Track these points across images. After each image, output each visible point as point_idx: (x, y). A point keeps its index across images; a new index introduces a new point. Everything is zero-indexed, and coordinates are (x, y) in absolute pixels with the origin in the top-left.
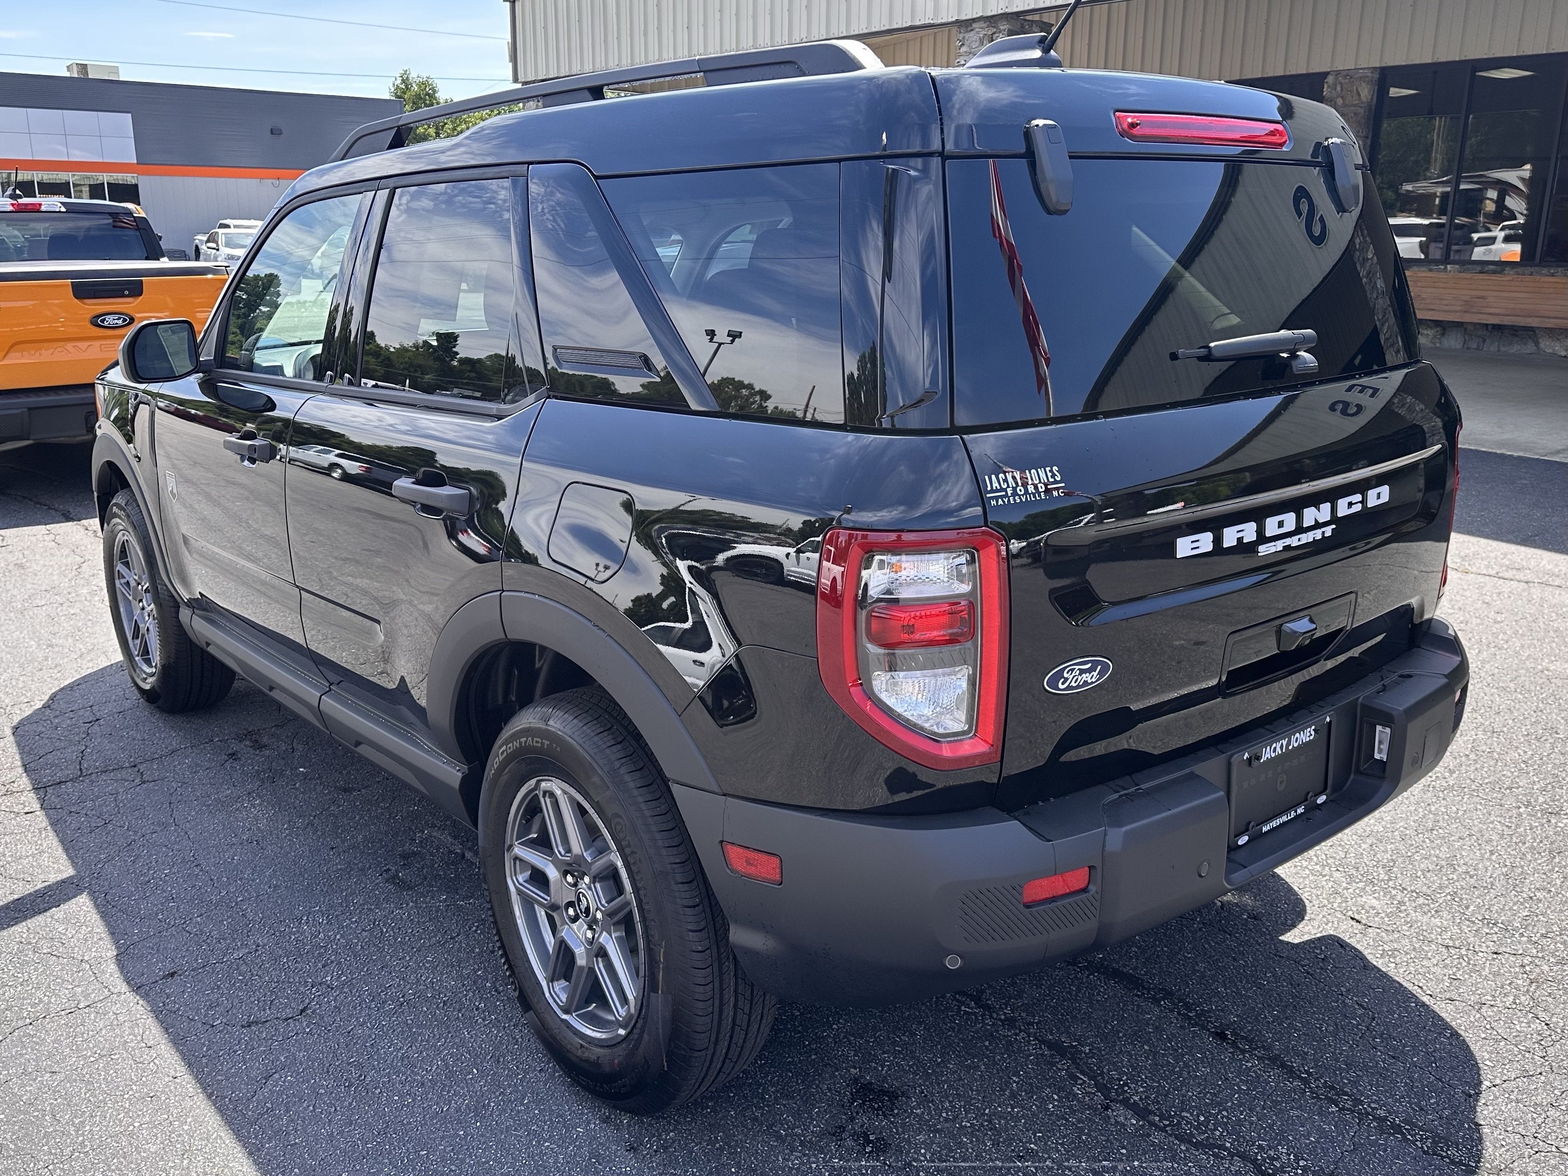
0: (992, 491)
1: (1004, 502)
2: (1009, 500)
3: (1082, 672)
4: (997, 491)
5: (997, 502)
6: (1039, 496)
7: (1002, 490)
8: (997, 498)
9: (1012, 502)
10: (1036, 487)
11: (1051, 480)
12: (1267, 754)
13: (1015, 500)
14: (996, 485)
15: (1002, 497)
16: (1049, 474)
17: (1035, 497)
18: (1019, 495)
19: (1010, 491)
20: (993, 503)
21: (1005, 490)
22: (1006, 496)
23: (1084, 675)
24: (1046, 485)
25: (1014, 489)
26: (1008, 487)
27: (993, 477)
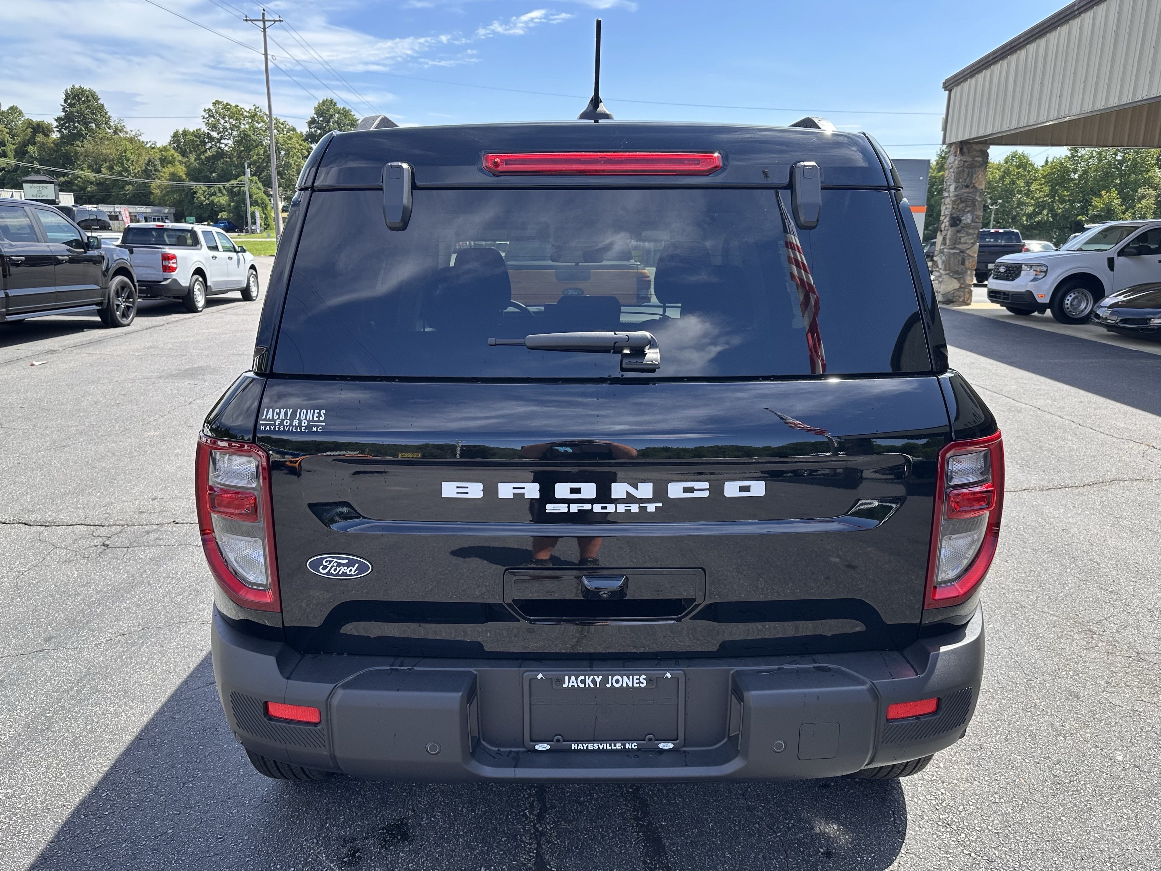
0: (265, 420)
1: (270, 428)
2: (275, 428)
3: (339, 564)
4: (269, 420)
5: (265, 428)
6: (301, 429)
7: (273, 420)
8: (266, 425)
9: (277, 429)
10: (300, 421)
11: (315, 419)
12: (571, 682)
13: (279, 428)
14: (270, 416)
15: (270, 425)
16: (316, 415)
17: (296, 429)
18: (284, 426)
19: (278, 422)
20: (262, 428)
21: (275, 421)
22: (274, 425)
23: (341, 567)
24: (309, 421)
25: (282, 421)
26: (279, 418)
27: (271, 410)
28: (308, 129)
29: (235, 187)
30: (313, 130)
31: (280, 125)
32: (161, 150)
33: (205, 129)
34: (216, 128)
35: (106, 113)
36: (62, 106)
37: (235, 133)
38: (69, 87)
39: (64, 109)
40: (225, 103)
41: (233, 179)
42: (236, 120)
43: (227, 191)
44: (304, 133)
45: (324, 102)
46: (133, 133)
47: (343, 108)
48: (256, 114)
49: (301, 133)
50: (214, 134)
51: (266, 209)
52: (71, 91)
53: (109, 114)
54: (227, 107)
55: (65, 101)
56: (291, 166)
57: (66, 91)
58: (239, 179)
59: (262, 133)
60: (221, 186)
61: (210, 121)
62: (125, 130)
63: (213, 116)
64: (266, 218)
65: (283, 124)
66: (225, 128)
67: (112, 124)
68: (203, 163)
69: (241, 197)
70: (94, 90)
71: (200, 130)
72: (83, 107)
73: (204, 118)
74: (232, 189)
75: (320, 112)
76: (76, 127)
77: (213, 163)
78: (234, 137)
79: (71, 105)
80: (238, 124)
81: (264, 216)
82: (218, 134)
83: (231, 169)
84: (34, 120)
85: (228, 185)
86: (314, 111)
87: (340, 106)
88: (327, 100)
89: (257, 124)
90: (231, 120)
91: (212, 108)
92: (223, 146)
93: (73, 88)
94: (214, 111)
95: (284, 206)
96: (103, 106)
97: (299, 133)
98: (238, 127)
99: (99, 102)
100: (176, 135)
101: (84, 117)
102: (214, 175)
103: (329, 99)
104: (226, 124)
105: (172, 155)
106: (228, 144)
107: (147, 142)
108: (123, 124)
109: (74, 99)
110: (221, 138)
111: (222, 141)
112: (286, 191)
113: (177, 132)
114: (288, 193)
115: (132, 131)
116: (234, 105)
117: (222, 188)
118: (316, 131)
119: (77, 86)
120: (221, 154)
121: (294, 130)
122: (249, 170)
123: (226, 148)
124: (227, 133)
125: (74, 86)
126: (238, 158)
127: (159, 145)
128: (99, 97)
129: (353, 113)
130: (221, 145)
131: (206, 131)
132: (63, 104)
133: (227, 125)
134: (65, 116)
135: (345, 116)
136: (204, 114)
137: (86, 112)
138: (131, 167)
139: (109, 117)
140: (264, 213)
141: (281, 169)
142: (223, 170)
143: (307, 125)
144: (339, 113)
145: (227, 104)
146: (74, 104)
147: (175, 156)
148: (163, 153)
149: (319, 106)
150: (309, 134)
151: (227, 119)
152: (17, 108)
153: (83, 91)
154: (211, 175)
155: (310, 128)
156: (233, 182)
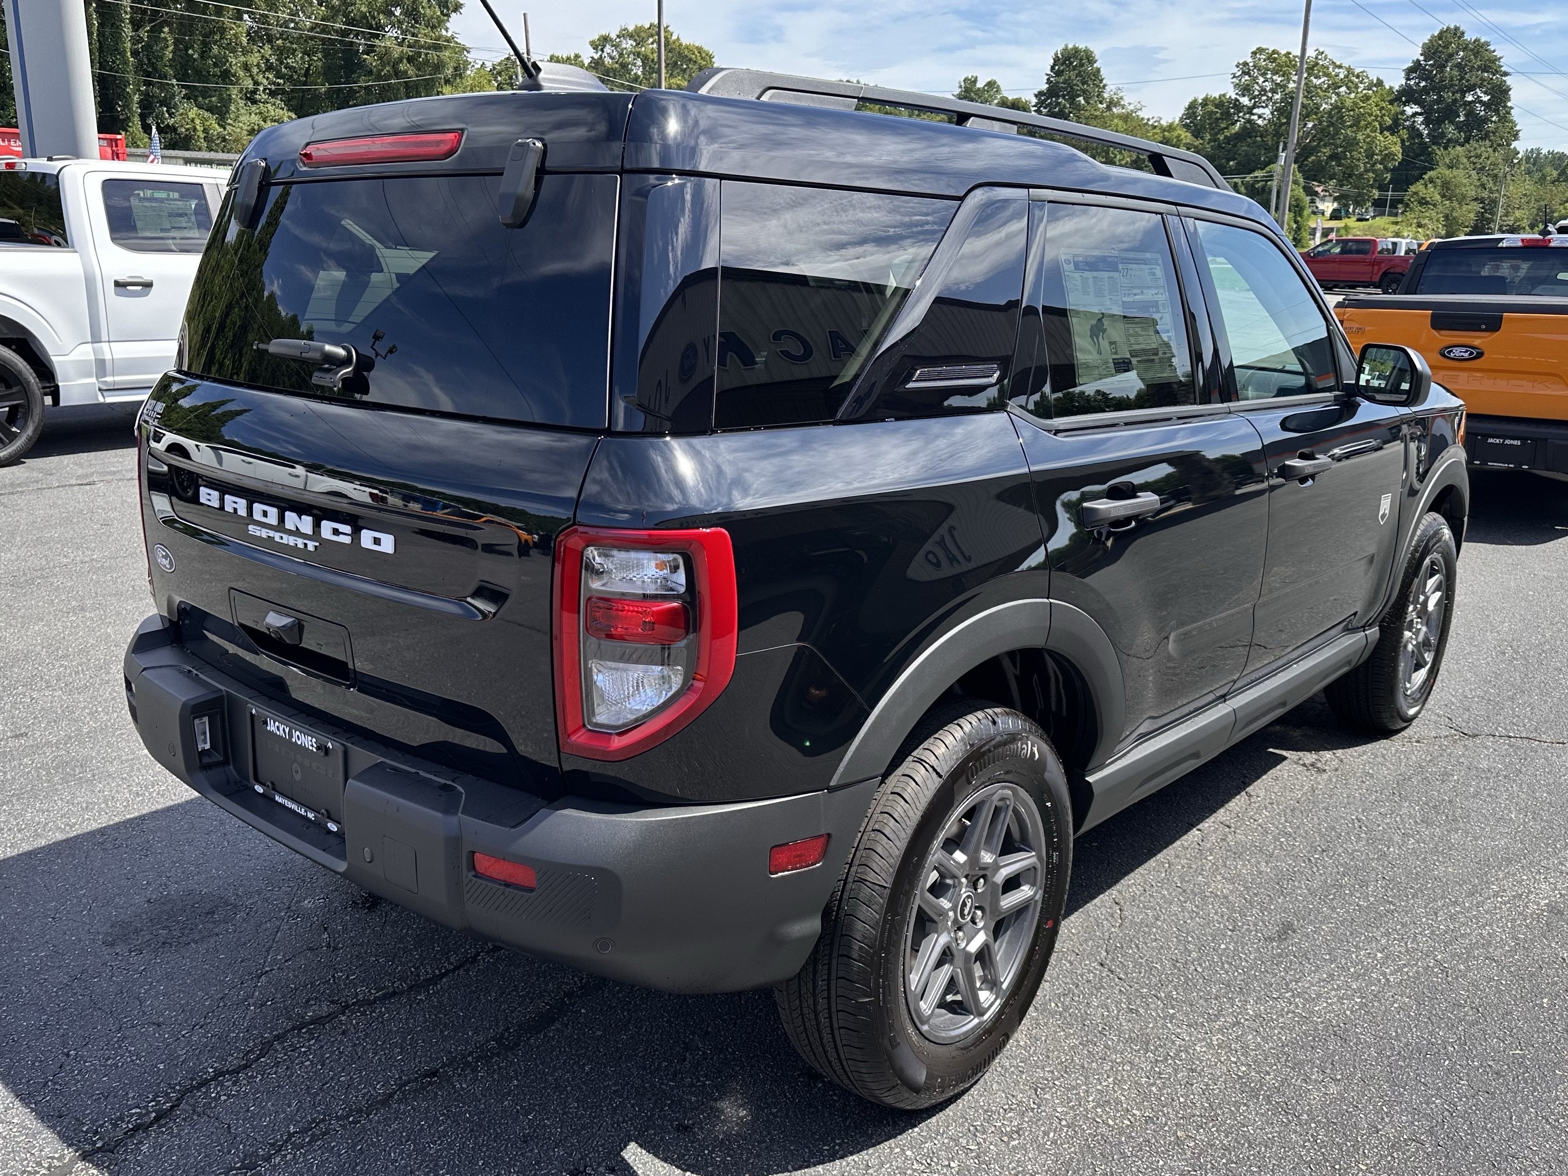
28: (1403, 82)
29: (1258, 182)
30: (1412, 82)
31: (1354, 79)
32: (1163, 130)
33: (1232, 94)
34: (1248, 90)
35: (1101, 81)
36: (1047, 75)
37: (1278, 97)
38: (1059, 48)
39: (1048, 79)
40: (1271, 50)
41: (1258, 169)
42: (1283, 76)
43: (1246, 188)
44: (1397, 88)
45: (1442, 33)
46: (1131, 107)
47: (1475, 41)
48: (1317, 64)
49: (1391, 88)
50: (1245, 101)
51: (1301, 215)
52: (1062, 54)
53: (1104, 82)
54: (1272, 56)
55: (1052, 68)
56: (1357, 144)
57: (1056, 54)
58: (1268, 169)
59: (1321, 94)
60: (1239, 181)
61: (1243, 80)
62: (1122, 103)
63: (1248, 74)
64: (1299, 228)
65: (1358, 77)
66: (1263, 91)
67: (1106, 95)
68: (1219, 146)
69: (1265, 196)
70: (1091, 49)
71: (1224, 95)
72: (1073, 74)
73: (1234, 77)
74: (1253, 185)
75: (1430, 51)
76: (1058, 104)
77: (1235, 145)
78: (1274, 103)
79: (1058, 74)
80: (1285, 82)
81: (1295, 226)
82: (1250, 100)
83: (1260, 154)
84: (1010, 98)
85: (1248, 178)
86: (1420, 51)
87: (1469, 36)
88: (1448, 28)
89: (1315, 81)
90: (1274, 77)
91: (1249, 60)
92: (1255, 117)
93: (1065, 49)
94: (1251, 64)
95: (1334, 210)
96: (1098, 70)
97: (1388, 87)
98: (1284, 87)
99: (1095, 65)
100: (1192, 106)
101: (1072, 88)
102: (1231, 163)
103: (1452, 27)
104: (1266, 83)
105: (1178, 137)
106: (1264, 114)
107: (1148, 120)
108: (1121, 94)
109: (1064, 63)
110: (1254, 107)
111: (1255, 111)
112: (1341, 186)
113: (1195, 100)
114: (1345, 188)
115: (1130, 104)
116: (1283, 52)
117: (1240, 184)
118: (1417, 84)
119: (1070, 46)
120: (1250, 130)
121: (1380, 83)
122: (1284, 154)
123: (1260, 122)
124: (1264, 98)
125: (1066, 46)
126: (1274, 136)
127: (1164, 123)
128: (1097, 58)
129: (1492, 48)
130: (1252, 117)
131: (1234, 96)
132: (1049, 72)
133: (1268, 86)
134: (1048, 89)
135: (1476, 54)
136: (1235, 70)
137: (1075, 82)
138: (1118, 157)
139: (1105, 86)
140: (1296, 222)
141: (1340, 150)
142: (1246, 155)
143: (1403, 74)
144: (1464, 49)
145: (1274, 52)
146: (1062, 71)
147: (1182, 137)
148: (1166, 133)
149: (1431, 41)
150: (1404, 90)
151: (1269, 76)
152: (995, 82)
153: (1076, 50)
154: (1228, 163)
155: (1408, 79)
156: (1258, 174)
